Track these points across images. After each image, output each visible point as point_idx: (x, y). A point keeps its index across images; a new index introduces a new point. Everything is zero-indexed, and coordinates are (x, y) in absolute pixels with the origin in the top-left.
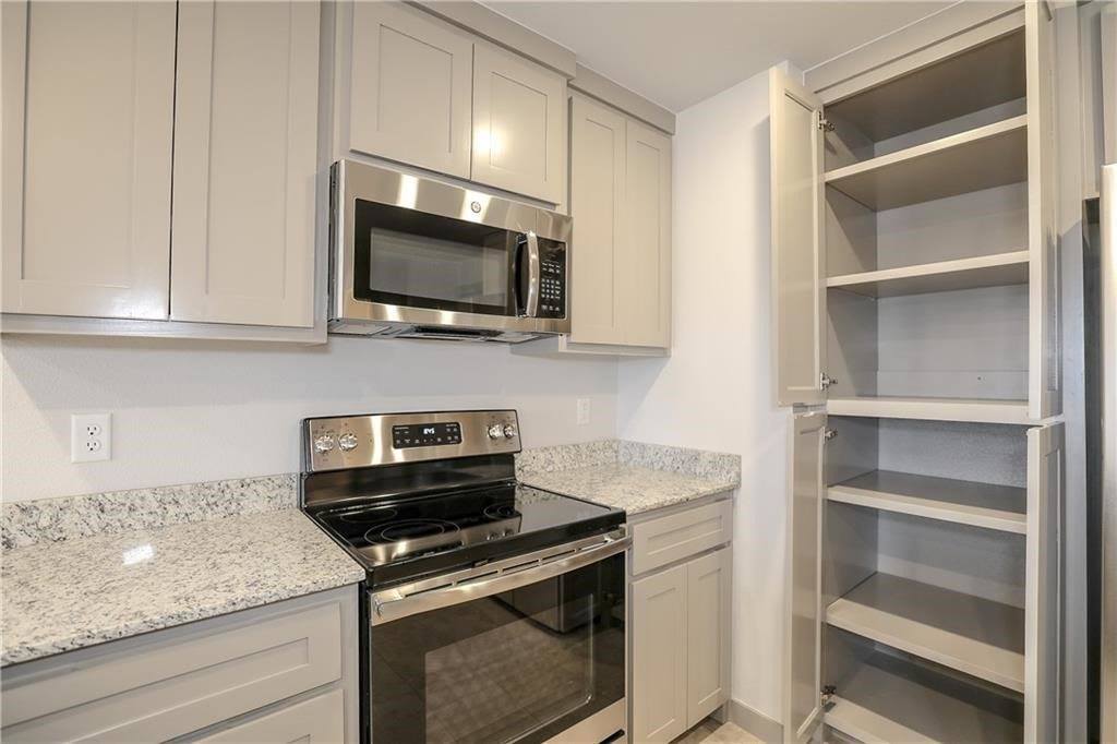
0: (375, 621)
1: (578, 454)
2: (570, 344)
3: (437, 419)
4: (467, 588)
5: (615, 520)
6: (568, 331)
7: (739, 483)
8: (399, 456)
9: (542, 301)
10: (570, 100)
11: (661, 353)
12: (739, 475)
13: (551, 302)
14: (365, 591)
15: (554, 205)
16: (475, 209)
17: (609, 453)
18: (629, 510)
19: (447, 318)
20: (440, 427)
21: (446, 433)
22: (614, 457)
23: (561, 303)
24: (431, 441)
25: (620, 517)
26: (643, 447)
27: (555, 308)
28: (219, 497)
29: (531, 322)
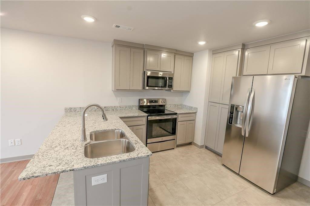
0: (148, 120)
1: (175, 106)
2: (173, 91)
3: (155, 100)
4: (157, 118)
5: (176, 114)
6: (172, 89)
7: (197, 111)
8: (149, 104)
9: (169, 85)
10: (175, 55)
11: (189, 92)
12: (197, 110)
13: (170, 86)
14: (148, 116)
15: (171, 72)
16: (160, 74)
17: (181, 106)
18: (178, 113)
19: (156, 88)
20: (155, 101)
21: (156, 102)
22: (182, 106)
23: (171, 85)
24: (154, 102)
25: (177, 114)
26: (186, 106)
27: (171, 86)
28: (130, 107)
29: (167, 88)
